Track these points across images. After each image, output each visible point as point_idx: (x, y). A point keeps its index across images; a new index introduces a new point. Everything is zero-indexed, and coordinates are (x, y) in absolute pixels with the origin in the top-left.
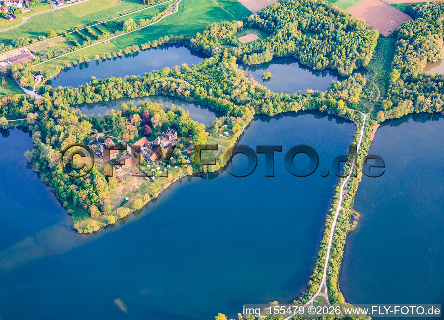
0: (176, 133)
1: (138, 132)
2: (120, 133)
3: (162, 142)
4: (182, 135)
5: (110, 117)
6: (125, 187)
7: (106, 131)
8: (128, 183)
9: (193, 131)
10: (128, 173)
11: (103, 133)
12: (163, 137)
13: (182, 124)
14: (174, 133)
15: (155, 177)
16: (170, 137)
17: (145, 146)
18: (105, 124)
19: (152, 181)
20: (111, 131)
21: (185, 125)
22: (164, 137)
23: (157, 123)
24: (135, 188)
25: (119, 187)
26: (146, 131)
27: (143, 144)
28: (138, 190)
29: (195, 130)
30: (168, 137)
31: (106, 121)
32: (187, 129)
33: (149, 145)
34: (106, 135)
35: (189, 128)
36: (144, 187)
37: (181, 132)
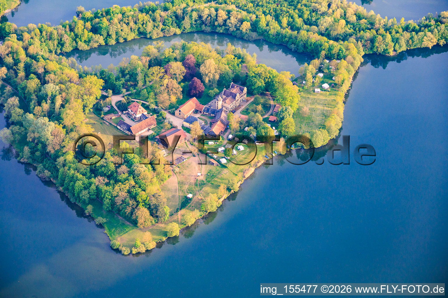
0: (245, 89)
1: (181, 90)
2: (152, 94)
3: (226, 105)
4: (255, 92)
5: (129, 69)
6: (181, 178)
7: (127, 90)
8: (185, 171)
9: (273, 85)
10: (180, 156)
11: (122, 95)
12: (224, 97)
13: (253, 74)
14: (242, 90)
15: (226, 159)
16: (238, 94)
17: (196, 112)
18: (123, 80)
19: (224, 166)
20: (135, 91)
21: (259, 75)
22: (228, 96)
23: (212, 75)
24: (198, 178)
25: (171, 178)
26: (195, 88)
27: (193, 110)
28: (203, 181)
29: (276, 82)
30: (234, 96)
31: (124, 76)
32: (263, 81)
33: (204, 111)
34: (128, 99)
35: (267, 80)
36: (213, 176)
37: (253, 88)
